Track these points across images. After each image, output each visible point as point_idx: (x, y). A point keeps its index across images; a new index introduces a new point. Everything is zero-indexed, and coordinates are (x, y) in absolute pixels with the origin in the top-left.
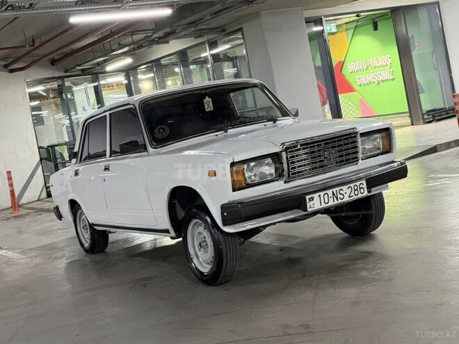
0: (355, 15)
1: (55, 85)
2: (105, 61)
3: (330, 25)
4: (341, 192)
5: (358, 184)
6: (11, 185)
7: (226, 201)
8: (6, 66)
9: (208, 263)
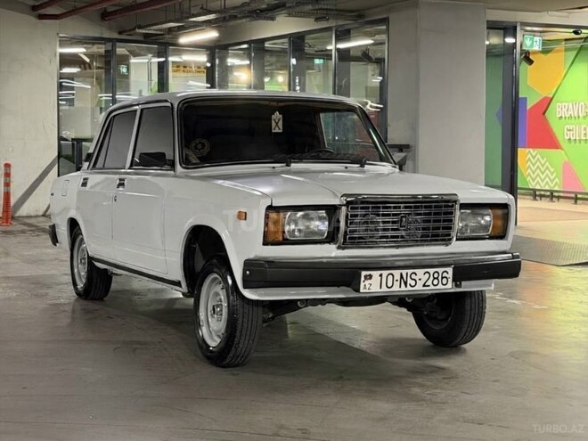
0: (572, 30)
1: (100, 49)
2: (180, 28)
3: (532, 39)
4: (413, 276)
5: (440, 270)
6: (7, 185)
7: (252, 256)
8: (34, 8)
9: (218, 336)
